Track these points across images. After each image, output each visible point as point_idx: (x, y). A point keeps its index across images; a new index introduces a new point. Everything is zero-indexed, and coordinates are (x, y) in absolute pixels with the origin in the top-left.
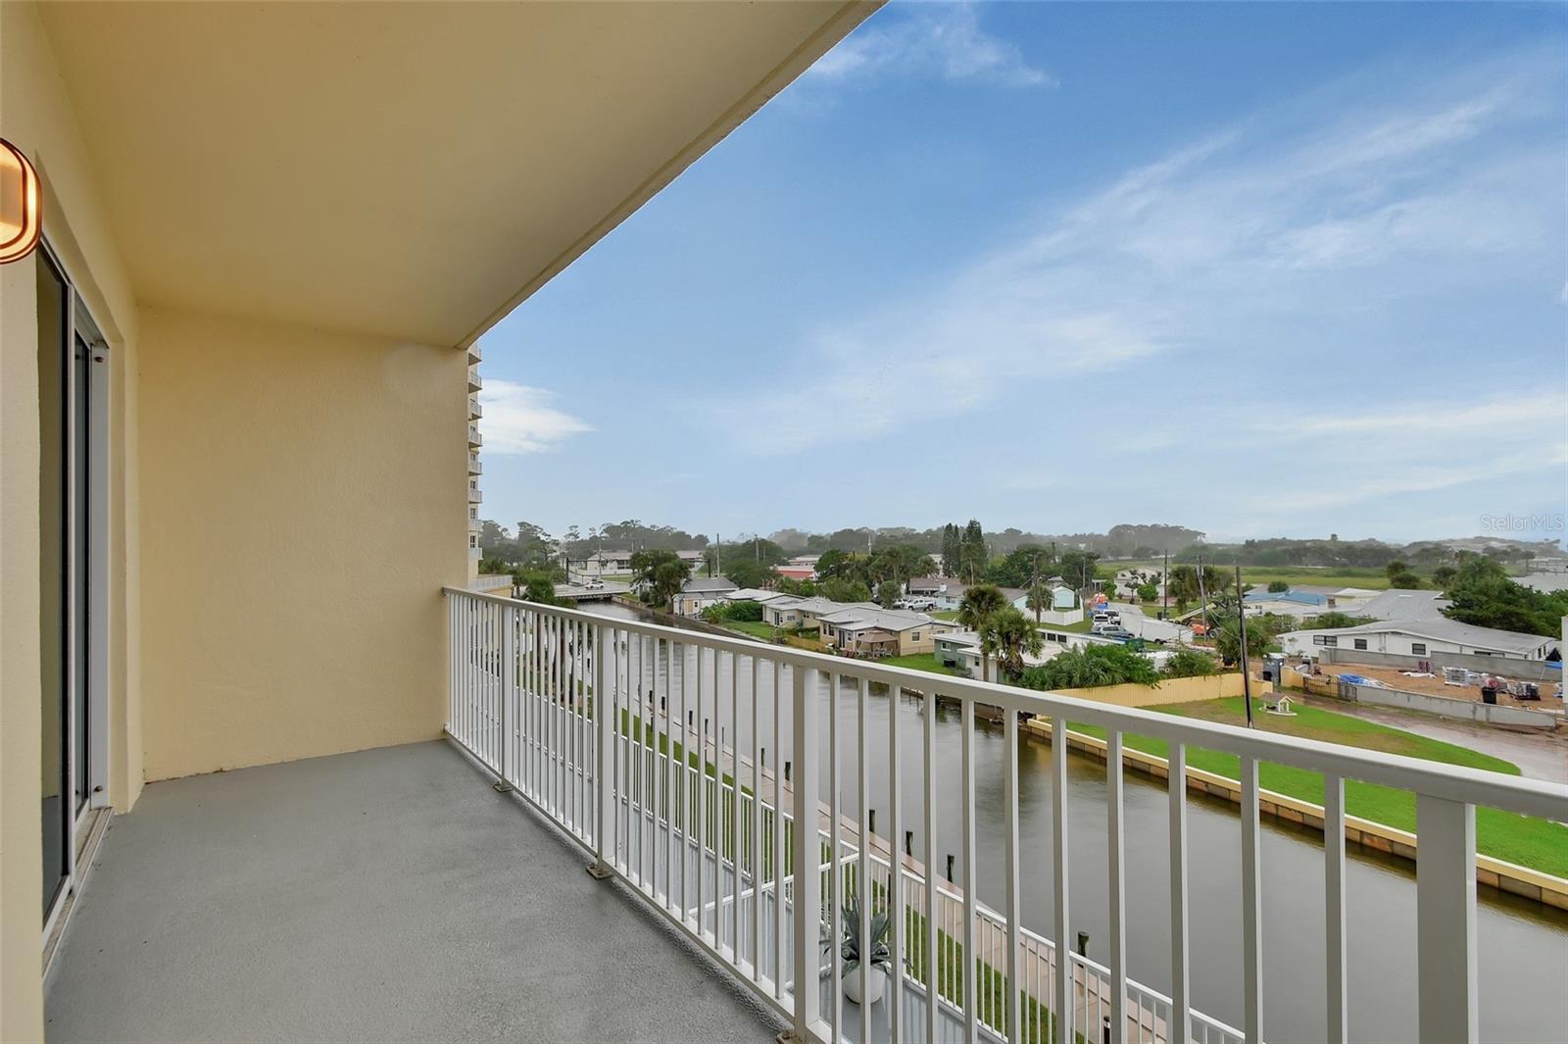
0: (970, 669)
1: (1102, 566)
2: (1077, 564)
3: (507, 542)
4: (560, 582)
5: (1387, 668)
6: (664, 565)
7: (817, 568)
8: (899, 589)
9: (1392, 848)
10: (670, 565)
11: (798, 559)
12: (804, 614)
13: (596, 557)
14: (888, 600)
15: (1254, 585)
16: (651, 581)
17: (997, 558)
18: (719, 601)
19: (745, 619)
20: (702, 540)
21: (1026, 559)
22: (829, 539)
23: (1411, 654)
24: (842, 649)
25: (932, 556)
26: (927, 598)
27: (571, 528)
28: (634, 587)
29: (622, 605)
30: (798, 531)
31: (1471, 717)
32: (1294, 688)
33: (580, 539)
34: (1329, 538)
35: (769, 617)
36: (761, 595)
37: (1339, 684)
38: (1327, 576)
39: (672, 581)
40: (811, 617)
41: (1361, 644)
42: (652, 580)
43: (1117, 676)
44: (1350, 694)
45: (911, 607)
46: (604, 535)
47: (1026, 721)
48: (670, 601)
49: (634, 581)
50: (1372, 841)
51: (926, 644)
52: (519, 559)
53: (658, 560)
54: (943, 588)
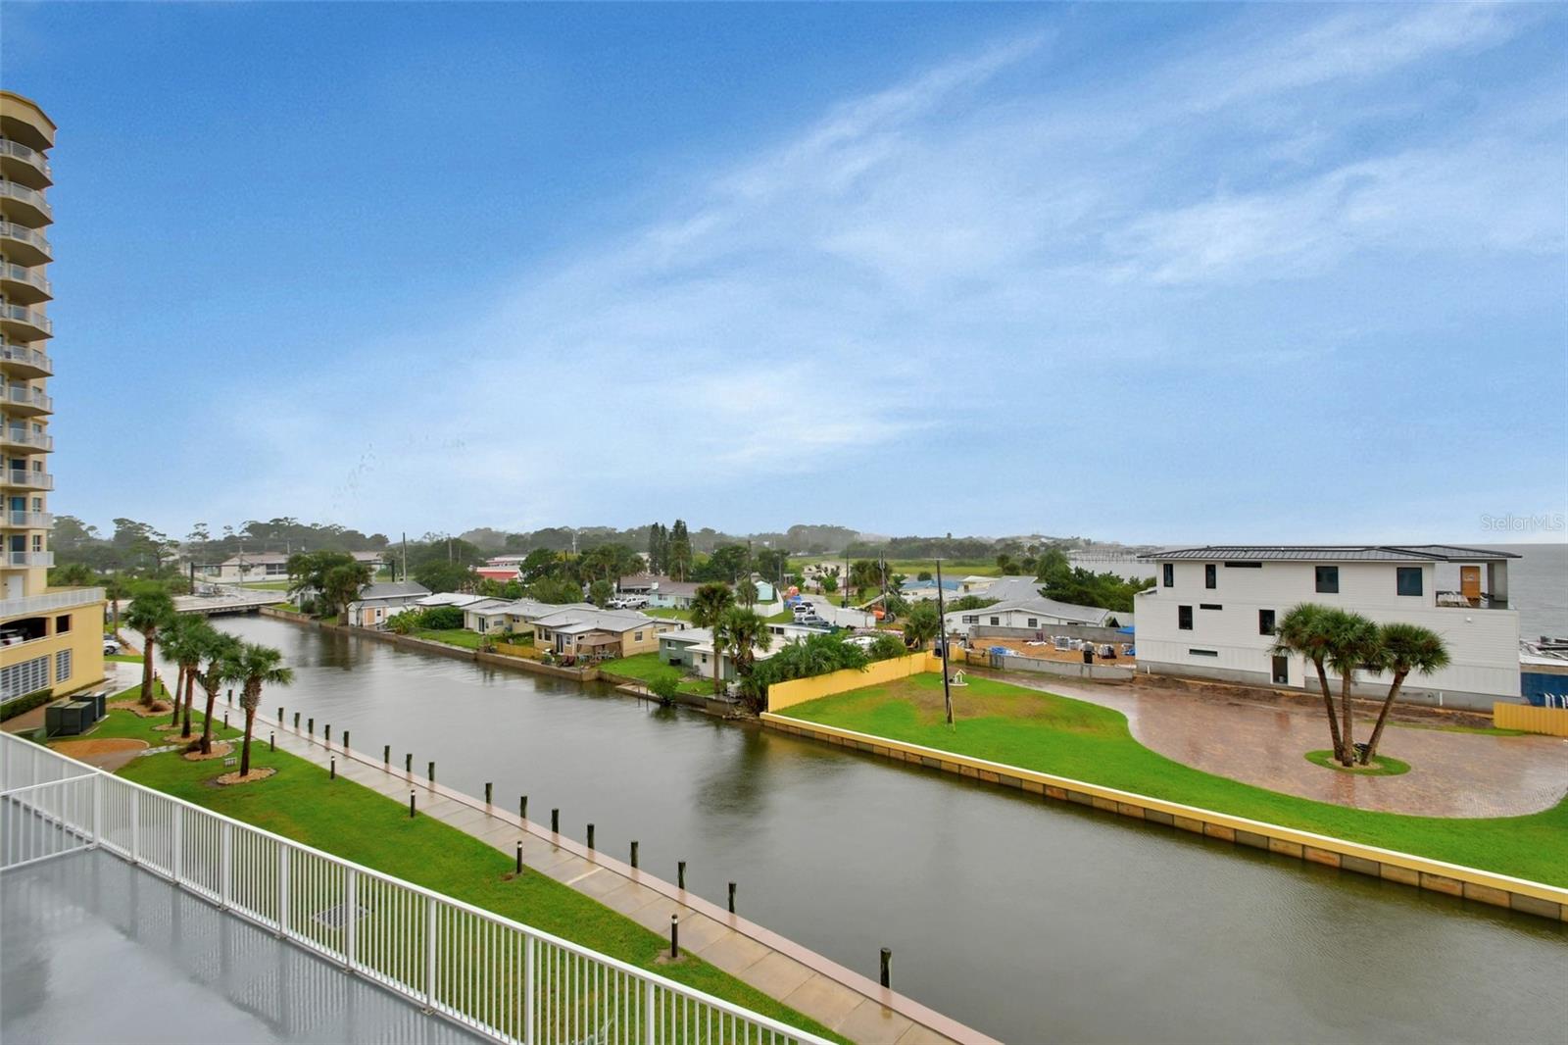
0: (697, 667)
1: (791, 562)
2: (772, 560)
3: (95, 544)
4: (181, 592)
5: (1014, 639)
6: (335, 569)
7: (523, 569)
8: (612, 588)
9: (1067, 795)
10: (344, 569)
11: (496, 559)
12: (514, 618)
13: (236, 561)
14: (600, 599)
15: (906, 575)
16: (317, 588)
17: (702, 556)
18: (410, 608)
19: (443, 627)
20: (379, 541)
21: (729, 556)
22: (529, 539)
23: (1027, 627)
24: (560, 654)
25: (641, 554)
26: (639, 596)
27: (197, 526)
28: (293, 595)
29: (276, 618)
30: (494, 530)
31: (1079, 675)
32: (959, 662)
33: (211, 539)
34: (946, 536)
35: (472, 623)
36: (460, 599)
37: (991, 656)
38: (949, 566)
39: (347, 588)
40: (522, 621)
41: (995, 621)
42: (319, 587)
43: (836, 664)
44: (999, 664)
45: (624, 605)
46: (246, 534)
47: (758, 715)
48: (343, 611)
49: (293, 589)
50: (1052, 791)
51: (650, 643)
52: (115, 565)
53: (327, 563)
54: (655, 586)
